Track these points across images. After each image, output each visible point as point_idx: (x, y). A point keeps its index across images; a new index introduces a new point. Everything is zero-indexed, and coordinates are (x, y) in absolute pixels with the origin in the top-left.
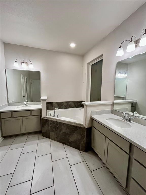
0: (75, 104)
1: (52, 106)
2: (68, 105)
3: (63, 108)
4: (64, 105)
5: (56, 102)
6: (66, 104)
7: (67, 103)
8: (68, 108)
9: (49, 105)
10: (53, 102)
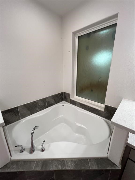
0: (54, 99)
1: (15, 115)
2: (45, 103)
3: (38, 110)
4: (39, 106)
5: (23, 105)
6: (41, 104)
7: (43, 100)
8: (46, 108)
9: (7, 115)
10: (17, 107)
